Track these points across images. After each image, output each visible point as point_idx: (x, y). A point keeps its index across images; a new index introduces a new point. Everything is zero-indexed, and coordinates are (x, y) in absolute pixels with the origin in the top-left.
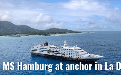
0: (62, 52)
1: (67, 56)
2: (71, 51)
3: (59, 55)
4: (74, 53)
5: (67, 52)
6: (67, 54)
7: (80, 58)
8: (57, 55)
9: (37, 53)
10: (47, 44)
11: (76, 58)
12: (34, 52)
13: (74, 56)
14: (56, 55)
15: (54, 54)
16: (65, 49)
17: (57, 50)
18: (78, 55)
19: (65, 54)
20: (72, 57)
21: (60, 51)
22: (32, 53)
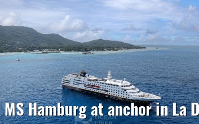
0: (104, 87)
1: (110, 94)
2: (116, 87)
3: (100, 92)
4: (120, 90)
5: (111, 88)
6: (111, 91)
7: (127, 98)
8: (98, 92)
9: (70, 87)
10: (84, 74)
11: (122, 97)
12: (67, 84)
13: (120, 94)
14: (96, 91)
15: (94, 90)
16: (109, 84)
17: (98, 84)
18: (125, 93)
19: (108, 91)
20: (117, 96)
21: (102, 87)
22: (63, 85)
